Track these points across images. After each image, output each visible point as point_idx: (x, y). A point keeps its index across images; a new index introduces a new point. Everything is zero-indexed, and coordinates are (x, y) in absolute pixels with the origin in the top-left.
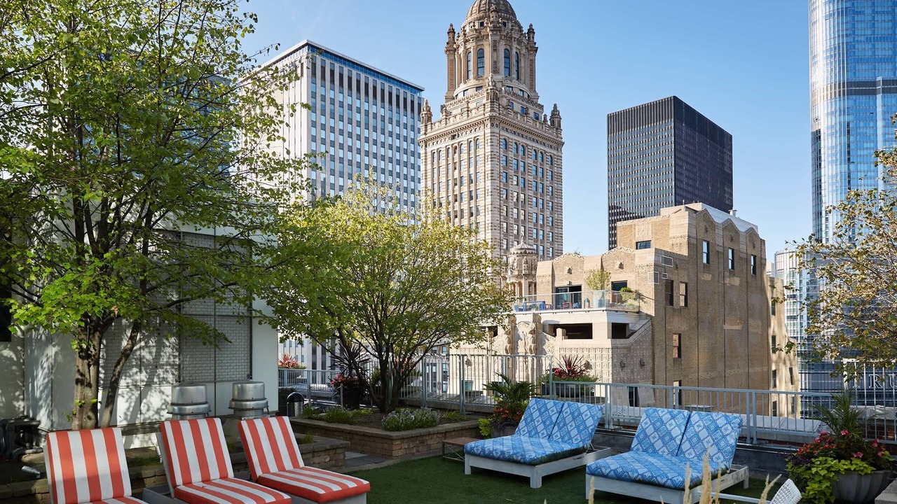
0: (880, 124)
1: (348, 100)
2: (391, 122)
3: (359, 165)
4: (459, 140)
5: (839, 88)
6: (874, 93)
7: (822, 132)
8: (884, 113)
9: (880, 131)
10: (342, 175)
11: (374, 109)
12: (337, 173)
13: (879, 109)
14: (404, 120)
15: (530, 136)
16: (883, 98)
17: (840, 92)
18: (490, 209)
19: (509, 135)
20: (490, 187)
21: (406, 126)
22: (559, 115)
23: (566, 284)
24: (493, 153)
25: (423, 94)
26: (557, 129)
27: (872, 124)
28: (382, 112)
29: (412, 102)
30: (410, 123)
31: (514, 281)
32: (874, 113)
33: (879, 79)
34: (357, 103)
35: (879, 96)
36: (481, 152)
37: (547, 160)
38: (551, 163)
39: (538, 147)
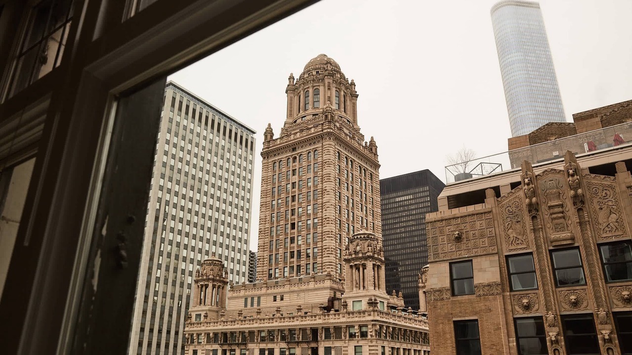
1: (198, 129)
2: (229, 151)
3: (200, 180)
4: (299, 151)
10: (185, 186)
11: (217, 139)
12: (182, 184)
14: (239, 152)
15: (357, 155)
18: (327, 206)
19: (341, 150)
21: (240, 157)
22: (375, 144)
24: (330, 161)
25: (254, 136)
26: (375, 154)
28: (223, 142)
29: (247, 140)
30: (244, 155)
31: (358, 263)
34: (205, 133)
36: (318, 160)
37: (368, 176)
38: (371, 180)
39: (362, 164)
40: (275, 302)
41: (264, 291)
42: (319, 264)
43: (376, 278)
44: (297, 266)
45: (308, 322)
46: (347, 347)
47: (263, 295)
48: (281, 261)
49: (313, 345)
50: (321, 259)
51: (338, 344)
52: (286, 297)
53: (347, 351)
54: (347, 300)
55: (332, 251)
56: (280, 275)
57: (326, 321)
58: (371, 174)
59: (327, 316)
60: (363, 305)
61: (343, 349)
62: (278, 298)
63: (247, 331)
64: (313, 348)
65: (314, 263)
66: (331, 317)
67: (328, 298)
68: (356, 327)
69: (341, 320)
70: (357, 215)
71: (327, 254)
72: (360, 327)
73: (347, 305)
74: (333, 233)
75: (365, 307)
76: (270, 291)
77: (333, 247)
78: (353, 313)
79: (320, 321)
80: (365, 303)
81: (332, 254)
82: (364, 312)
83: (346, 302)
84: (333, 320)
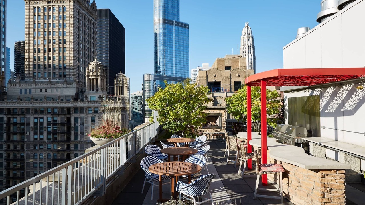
0: (174, 35)
4: (53, 4)
5: (163, 20)
6: (172, 25)
7: (158, 34)
8: (175, 32)
9: (174, 38)
13: (174, 30)
15: (87, 11)
16: (175, 27)
17: (163, 22)
18: (72, 42)
19: (80, 9)
20: (72, 32)
23: (213, 81)
24: (74, 16)
26: (95, 11)
27: (172, 35)
31: (94, 77)
32: (172, 31)
33: (174, 20)
35: (174, 26)
36: (66, 13)
37: (92, 24)
38: (93, 26)
39: (90, 17)
40: (41, 93)
41: (33, 86)
42: (67, 73)
43: (103, 85)
44: (53, 72)
45: (65, 105)
46: (87, 117)
47: (33, 88)
48: (42, 69)
49: (68, 116)
50: (68, 71)
51: (82, 116)
52: (48, 90)
53: (87, 119)
54: (87, 95)
55: (75, 67)
56: (42, 76)
57: (76, 105)
58: (93, 23)
59: (76, 103)
60: (96, 98)
61: (85, 118)
62: (44, 90)
63: (25, 108)
64: (67, 117)
65: (64, 72)
66: (78, 103)
67: (75, 92)
68: (92, 108)
69: (84, 105)
70: (86, 47)
71: (72, 68)
72: (94, 108)
73: (87, 98)
74: (76, 57)
75: (97, 99)
76: (37, 86)
77: (76, 65)
78: (91, 102)
79: (72, 105)
80: (97, 97)
81: (75, 68)
82: (97, 102)
83: (87, 96)
84: (79, 104)
